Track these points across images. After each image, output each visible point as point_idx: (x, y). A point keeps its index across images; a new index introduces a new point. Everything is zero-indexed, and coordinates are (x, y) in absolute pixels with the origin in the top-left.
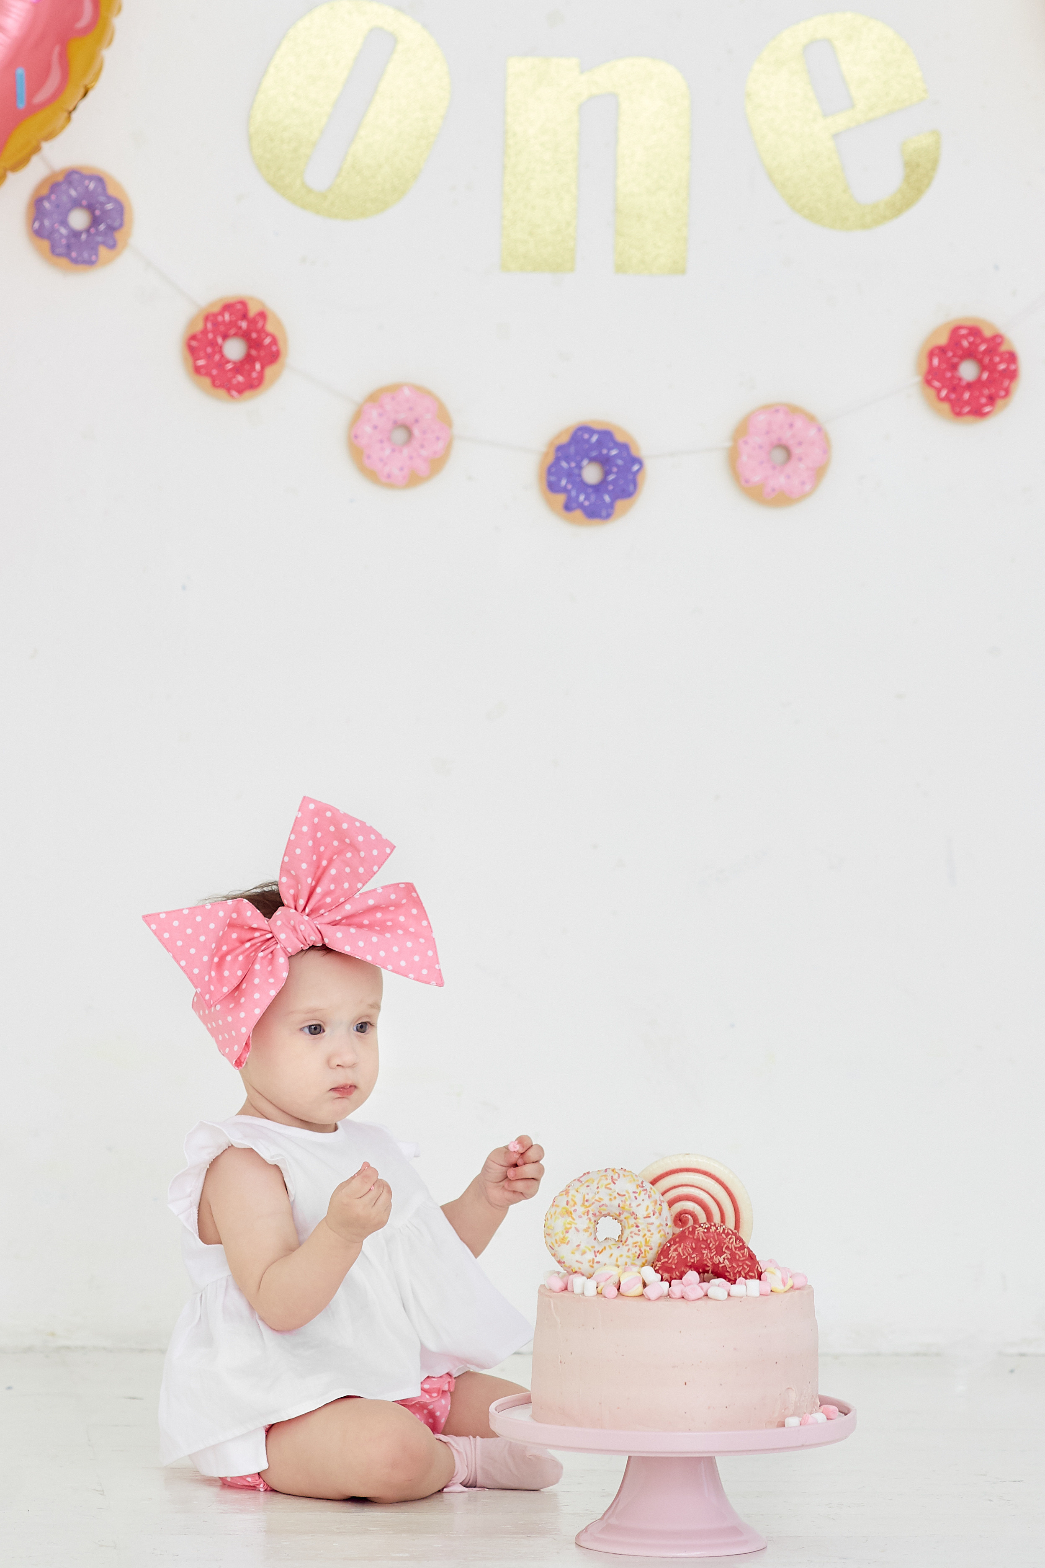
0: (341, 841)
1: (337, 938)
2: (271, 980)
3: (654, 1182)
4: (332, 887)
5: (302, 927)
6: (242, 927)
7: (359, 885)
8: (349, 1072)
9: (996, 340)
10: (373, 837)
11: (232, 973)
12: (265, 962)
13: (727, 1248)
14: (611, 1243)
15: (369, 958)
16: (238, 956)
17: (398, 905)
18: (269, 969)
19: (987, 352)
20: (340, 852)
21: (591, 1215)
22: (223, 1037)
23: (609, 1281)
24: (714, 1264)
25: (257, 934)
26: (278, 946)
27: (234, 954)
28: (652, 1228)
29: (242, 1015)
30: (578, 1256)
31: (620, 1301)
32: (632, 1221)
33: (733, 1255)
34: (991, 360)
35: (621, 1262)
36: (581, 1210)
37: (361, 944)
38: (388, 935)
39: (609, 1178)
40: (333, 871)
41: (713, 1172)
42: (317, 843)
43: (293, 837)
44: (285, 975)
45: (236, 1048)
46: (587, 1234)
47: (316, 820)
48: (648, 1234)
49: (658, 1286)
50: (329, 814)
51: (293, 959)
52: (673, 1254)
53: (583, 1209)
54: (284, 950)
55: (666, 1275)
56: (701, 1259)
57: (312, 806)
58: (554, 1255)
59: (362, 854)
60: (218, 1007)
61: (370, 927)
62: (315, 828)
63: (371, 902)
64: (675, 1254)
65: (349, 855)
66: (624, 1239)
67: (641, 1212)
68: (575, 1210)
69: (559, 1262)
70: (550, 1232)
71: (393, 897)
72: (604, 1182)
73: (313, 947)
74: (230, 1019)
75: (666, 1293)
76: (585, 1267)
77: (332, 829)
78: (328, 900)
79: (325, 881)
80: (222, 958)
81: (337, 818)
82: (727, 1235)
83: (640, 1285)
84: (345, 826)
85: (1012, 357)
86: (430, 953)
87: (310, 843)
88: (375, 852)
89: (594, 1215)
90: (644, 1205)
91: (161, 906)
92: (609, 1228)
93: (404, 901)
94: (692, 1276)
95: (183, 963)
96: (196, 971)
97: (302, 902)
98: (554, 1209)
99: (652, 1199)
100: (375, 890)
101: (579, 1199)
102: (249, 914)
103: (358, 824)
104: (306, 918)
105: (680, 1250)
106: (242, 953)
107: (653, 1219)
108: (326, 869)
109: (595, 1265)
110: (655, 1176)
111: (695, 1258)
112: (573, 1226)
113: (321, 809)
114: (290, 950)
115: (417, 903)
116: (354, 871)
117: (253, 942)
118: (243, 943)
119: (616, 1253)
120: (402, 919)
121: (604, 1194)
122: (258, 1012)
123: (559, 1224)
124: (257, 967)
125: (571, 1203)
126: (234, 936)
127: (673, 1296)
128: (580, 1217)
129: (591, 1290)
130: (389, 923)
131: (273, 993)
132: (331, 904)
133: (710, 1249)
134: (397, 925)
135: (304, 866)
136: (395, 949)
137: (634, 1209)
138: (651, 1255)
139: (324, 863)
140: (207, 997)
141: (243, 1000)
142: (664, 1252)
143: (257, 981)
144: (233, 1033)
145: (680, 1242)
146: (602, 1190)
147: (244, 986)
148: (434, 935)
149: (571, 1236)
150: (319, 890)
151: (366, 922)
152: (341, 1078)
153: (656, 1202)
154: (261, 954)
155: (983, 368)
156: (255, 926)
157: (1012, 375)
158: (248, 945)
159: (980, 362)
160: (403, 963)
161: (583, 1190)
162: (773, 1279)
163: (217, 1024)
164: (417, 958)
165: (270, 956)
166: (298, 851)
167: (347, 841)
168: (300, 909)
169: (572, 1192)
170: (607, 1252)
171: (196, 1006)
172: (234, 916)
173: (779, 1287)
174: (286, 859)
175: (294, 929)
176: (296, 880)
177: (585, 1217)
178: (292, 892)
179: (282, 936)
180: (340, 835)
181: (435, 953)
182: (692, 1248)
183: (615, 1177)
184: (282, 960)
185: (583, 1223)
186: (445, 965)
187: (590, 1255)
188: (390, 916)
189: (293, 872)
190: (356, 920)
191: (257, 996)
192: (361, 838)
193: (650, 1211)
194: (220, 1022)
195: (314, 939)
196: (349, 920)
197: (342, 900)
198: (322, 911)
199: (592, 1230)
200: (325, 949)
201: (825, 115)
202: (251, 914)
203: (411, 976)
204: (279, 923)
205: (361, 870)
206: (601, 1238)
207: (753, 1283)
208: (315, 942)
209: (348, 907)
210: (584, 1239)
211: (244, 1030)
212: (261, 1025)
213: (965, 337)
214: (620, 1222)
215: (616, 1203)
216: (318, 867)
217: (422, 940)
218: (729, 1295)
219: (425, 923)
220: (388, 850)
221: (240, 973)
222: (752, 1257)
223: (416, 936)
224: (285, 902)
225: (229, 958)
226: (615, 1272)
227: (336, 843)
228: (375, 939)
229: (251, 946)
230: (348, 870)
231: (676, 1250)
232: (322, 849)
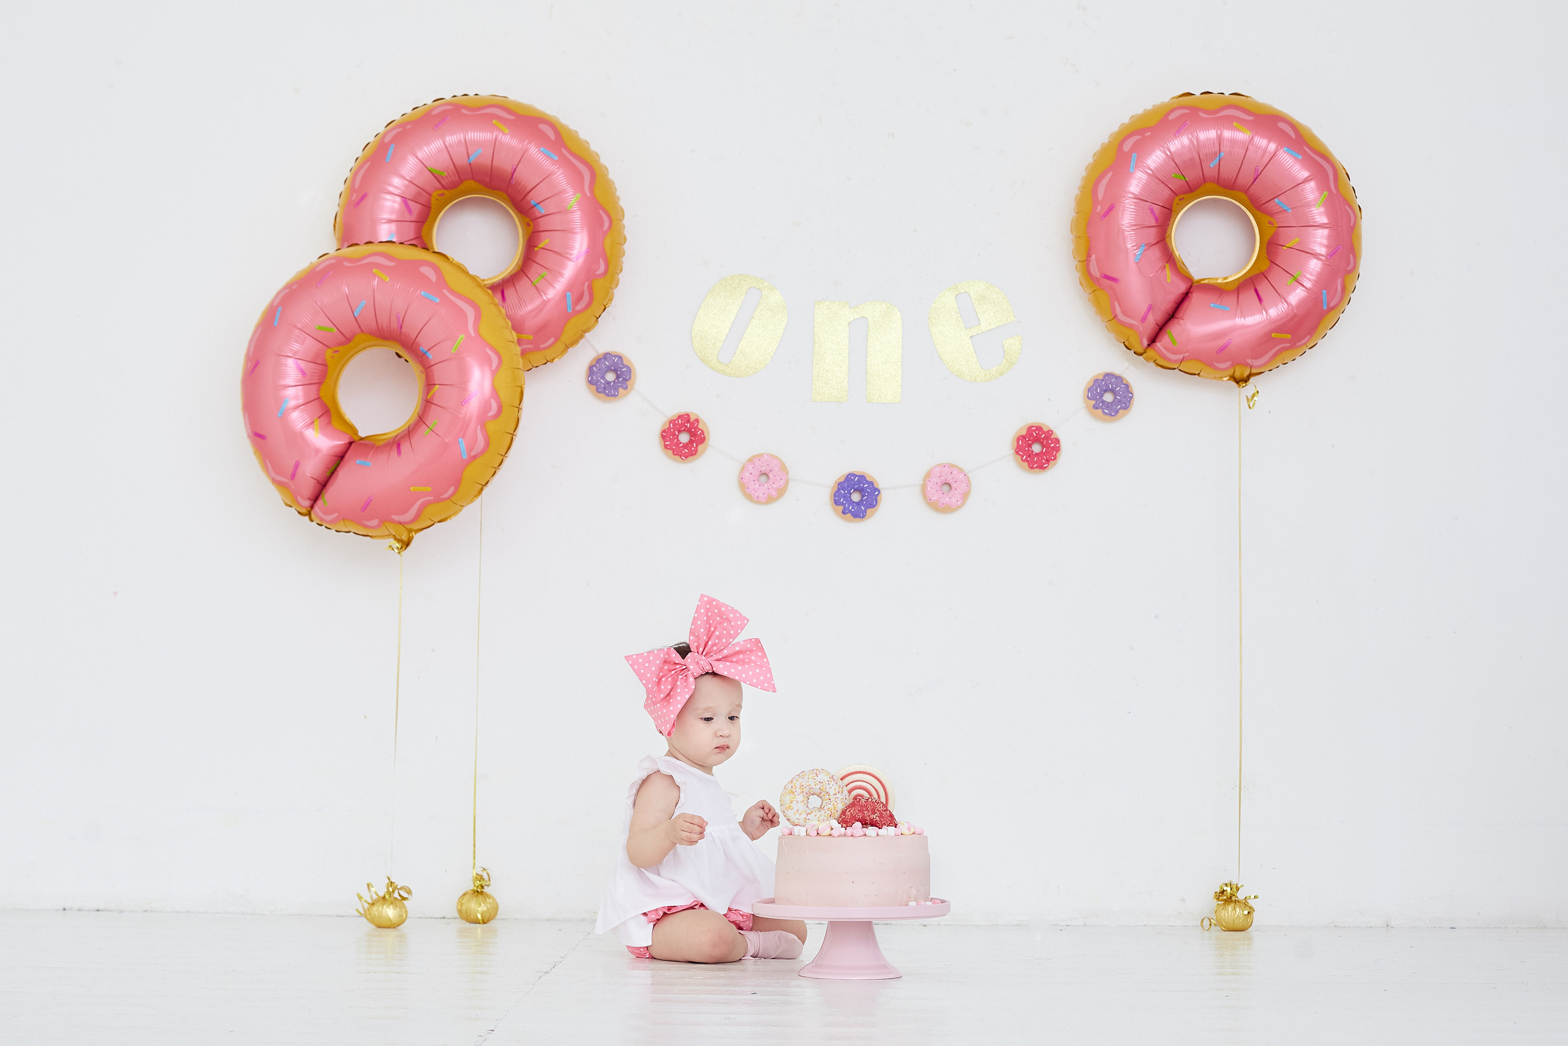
0: (721, 617)
1: (720, 668)
2: (686, 690)
3: (842, 779)
4: (717, 641)
5: (702, 662)
6: (670, 663)
7: (731, 640)
8: (726, 739)
9: (1050, 433)
10: (738, 615)
11: (666, 687)
12: (683, 681)
13: (877, 810)
14: (815, 809)
15: (737, 678)
16: (668, 678)
17: (751, 651)
18: (685, 684)
19: (1045, 438)
20: (721, 623)
21: (804, 794)
22: (661, 721)
23: (813, 828)
24: (870, 819)
25: (678, 667)
26: (689, 672)
27: (666, 677)
28: (837, 800)
29: (671, 708)
30: (797, 816)
31: (818, 837)
32: (827, 797)
33: (881, 814)
34: (1047, 442)
35: (821, 819)
36: (799, 791)
37: (733, 670)
38: (747, 666)
39: (815, 774)
40: (717, 633)
41: (874, 774)
42: (709, 618)
43: (696, 615)
44: (693, 687)
45: (668, 726)
46: (803, 804)
47: (708, 606)
48: (836, 803)
49: (839, 829)
50: (714, 603)
51: (697, 680)
52: (848, 813)
53: (800, 790)
54: (693, 674)
55: (844, 825)
56: (864, 816)
57: (706, 599)
58: (785, 816)
59: (732, 624)
60: (658, 705)
61: (737, 662)
62: (708, 610)
63: (737, 649)
64: (849, 813)
65: (725, 624)
66: (823, 807)
67: (832, 792)
68: (796, 791)
69: (788, 820)
70: (783, 803)
71: (749, 646)
72: (812, 776)
73: (707, 673)
74: (665, 711)
75: (843, 833)
76: (802, 822)
77: (716, 611)
78: (715, 648)
79: (713, 638)
80: (660, 679)
81: (719, 605)
82: (878, 803)
83: (829, 829)
84: (723, 609)
85: (1057, 441)
86: (769, 675)
87: (705, 618)
88: (739, 623)
89: (806, 793)
90: (833, 788)
91: (633, 651)
92: (815, 801)
93: (754, 648)
94: (858, 824)
95: (644, 682)
96: (650, 686)
97: (701, 649)
98: (785, 790)
99: (838, 785)
100: (739, 642)
101: (798, 785)
102: (674, 655)
103: (730, 608)
104: (704, 658)
105: (852, 811)
106: (671, 676)
107: (838, 795)
108: (713, 632)
109: (807, 821)
110: (842, 776)
111: (860, 816)
112: (795, 799)
113: (711, 601)
114: (695, 674)
115: (761, 649)
116: (728, 632)
117: (676, 670)
118: (671, 671)
119: (818, 814)
120: (753, 658)
121: (811, 782)
122: (680, 706)
123: (788, 798)
124: (679, 683)
125: (794, 787)
126: (666, 668)
127: (846, 835)
128: (799, 794)
129: (803, 833)
130: (747, 660)
131: (687, 697)
132: (716, 650)
133: (868, 810)
134: (751, 661)
135: (702, 630)
136: (751, 673)
137: (828, 790)
138: (837, 815)
139: (712, 629)
140: (654, 699)
141: (671, 701)
142: (844, 812)
143: (679, 690)
144: (667, 718)
145: (852, 807)
146: (811, 780)
147: (672, 693)
148: (770, 666)
149: (794, 805)
150: (710, 643)
151: (734, 660)
152: (721, 742)
153: (840, 787)
154: (680, 677)
155: (1043, 446)
156: (677, 662)
157: (1058, 449)
158: (673, 672)
159: (1042, 443)
160: (755, 681)
161: (800, 780)
162: (903, 828)
163: (658, 714)
164: (762, 678)
165: (685, 678)
166: (699, 622)
167: (725, 617)
168: (700, 653)
169: (795, 781)
170: (814, 813)
171: (646, 707)
172: (667, 656)
173: (906, 832)
174: (693, 627)
175: (697, 663)
176: (698, 637)
177: (802, 795)
178: (696, 644)
179: (691, 667)
180: (721, 613)
181: (771, 675)
182: (858, 810)
183: (818, 773)
184: (692, 679)
185: (800, 798)
186: (776, 682)
187: (804, 815)
188: (747, 657)
189: (696, 634)
190: (730, 659)
191: (679, 698)
192: (731, 615)
193: (837, 791)
194: (660, 713)
195: (708, 668)
196: (725, 658)
197: (722, 648)
198: (712, 654)
199: (805, 802)
200: (714, 674)
201: (966, 328)
202: (676, 657)
203: (759, 687)
204: (689, 660)
205: (732, 632)
206: (811, 807)
207: (891, 829)
208: (708, 670)
209: (725, 651)
210: (801, 807)
211: (672, 716)
212: (680, 714)
213: (1035, 431)
214: (821, 798)
215: (818, 787)
216: (709, 631)
217: (764, 669)
218: (877, 835)
219: (765, 660)
220: (746, 622)
221: (669, 687)
222: (892, 816)
223: (761, 667)
224: (692, 650)
225: (664, 679)
226: (816, 823)
227: (718, 618)
228: (740, 668)
229: (675, 673)
230: (725, 632)
231: (849, 811)
232: (711, 621)
